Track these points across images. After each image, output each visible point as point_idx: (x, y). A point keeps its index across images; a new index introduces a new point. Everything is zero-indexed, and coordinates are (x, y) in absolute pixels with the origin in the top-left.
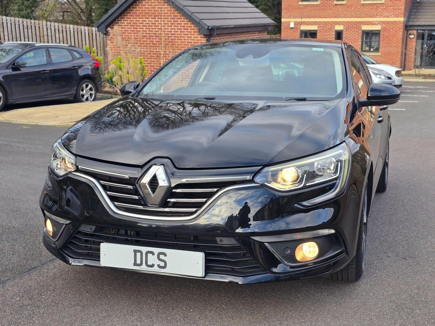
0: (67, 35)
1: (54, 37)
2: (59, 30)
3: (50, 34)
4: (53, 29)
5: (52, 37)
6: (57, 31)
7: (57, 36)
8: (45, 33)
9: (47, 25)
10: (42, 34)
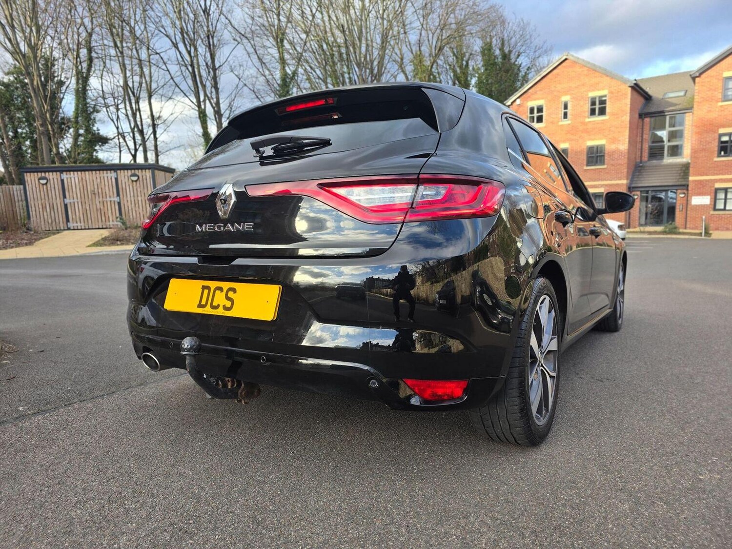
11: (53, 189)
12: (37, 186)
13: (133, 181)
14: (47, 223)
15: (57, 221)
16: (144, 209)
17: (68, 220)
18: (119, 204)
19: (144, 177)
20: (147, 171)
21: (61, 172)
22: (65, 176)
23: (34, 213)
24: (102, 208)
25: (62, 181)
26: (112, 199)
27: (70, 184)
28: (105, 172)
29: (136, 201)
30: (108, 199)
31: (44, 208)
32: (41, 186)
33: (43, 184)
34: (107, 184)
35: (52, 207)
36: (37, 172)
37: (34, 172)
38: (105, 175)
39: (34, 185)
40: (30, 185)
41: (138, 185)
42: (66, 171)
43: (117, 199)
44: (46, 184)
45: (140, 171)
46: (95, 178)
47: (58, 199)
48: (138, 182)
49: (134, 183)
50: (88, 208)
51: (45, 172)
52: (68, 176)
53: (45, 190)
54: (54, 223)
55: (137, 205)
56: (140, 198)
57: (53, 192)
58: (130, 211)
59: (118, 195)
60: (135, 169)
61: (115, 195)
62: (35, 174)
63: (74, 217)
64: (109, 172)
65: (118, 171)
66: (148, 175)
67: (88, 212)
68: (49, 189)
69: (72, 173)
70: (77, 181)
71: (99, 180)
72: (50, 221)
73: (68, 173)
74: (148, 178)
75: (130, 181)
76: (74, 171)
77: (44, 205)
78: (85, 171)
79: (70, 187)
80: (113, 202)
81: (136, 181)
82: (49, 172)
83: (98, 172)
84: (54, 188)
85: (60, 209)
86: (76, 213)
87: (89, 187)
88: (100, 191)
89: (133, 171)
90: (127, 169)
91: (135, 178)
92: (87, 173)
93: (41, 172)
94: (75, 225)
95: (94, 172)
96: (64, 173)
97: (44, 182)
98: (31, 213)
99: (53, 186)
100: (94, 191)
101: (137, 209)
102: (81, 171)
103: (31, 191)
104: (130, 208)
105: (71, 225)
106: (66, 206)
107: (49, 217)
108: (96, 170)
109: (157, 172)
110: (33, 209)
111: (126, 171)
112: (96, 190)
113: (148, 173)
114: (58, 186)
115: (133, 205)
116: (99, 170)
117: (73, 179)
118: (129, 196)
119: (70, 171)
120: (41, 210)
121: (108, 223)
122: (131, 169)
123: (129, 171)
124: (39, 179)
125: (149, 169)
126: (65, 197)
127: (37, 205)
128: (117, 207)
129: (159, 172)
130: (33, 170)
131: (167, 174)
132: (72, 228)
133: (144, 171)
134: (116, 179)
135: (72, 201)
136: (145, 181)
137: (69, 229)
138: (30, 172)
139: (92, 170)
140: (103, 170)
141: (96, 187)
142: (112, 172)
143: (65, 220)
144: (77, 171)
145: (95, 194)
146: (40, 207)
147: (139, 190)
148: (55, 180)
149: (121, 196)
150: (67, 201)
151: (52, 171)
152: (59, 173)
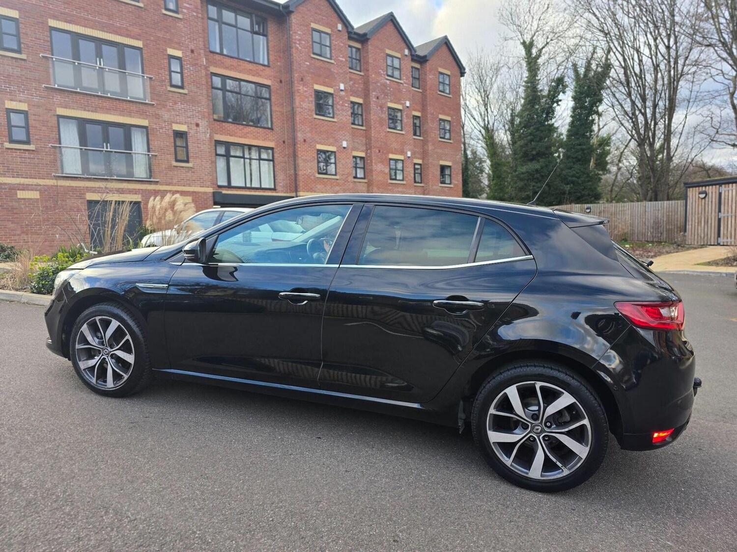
11: (710, 203)
12: (697, 201)
14: (699, 238)
15: (709, 236)
17: (719, 236)
21: (720, 185)
22: (723, 189)
23: (690, 226)
25: (720, 194)
27: (726, 197)
31: (699, 222)
32: (700, 200)
33: (702, 199)
35: (706, 222)
36: (699, 186)
37: (696, 187)
39: (694, 199)
40: (691, 200)
42: (725, 184)
44: (705, 198)
47: (713, 213)
51: (705, 186)
52: (727, 189)
53: (703, 204)
54: (706, 238)
57: (710, 207)
62: (697, 188)
63: (725, 232)
68: (707, 203)
69: (730, 185)
70: (734, 194)
72: (702, 236)
73: (727, 185)
76: (732, 183)
77: (700, 220)
79: (726, 201)
82: (709, 185)
84: (712, 202)
85: (713, 224)
86: (728, 227)
93: (702, 186)
94: (725, 240)
96: (723, 186)
97: (703, 196)
98: (687, 227)
99: (710, 200)
103: (691, 205)
105: (721, 240)
106: (719, 220)
107: (703, 231)
110: (690, 223)
114: (715, 199)
117: (730, 192)
119: (729, 183)
120: (696, 224)
124: (700, 193)
126: (720, 211)
127: (694, 219)
130: (696, 185)
132: (722, 244)
135: (726, 215)
137: (719, 244)
138: (692, 187)
143: (716, 236)
144: (735, 183)
146: (697, 221)
148: (714, 194)
150: (721, 215)
151: (712, 185)
152: (718, 186)
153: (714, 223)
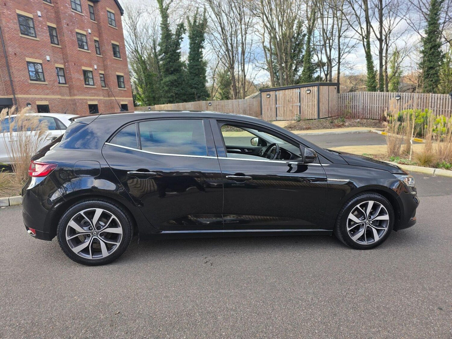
0: (446, 101)
1: (436, 103)
2: (440, 98)
3: (433, 101)
4: (436, 98)
5: (434, 103)
6: (439, 99)
7: (439, 102)
8: (430, 101)
9: (432, 96)
10: (428, 102)
11: (272, 100)
13: (307, 93)
14: (268, 117)
15: (272, 116)
16: (312, 109)
17: (277, 116)
18: (300, 106)
19: (314, 91)
20: (315, 87)
21: (276, 91)
22: (277, 93)
24: (292, 109)
25: (276, 95)
26: (297, 104)
28: (295, 89)
29: (308, 105)
30: (295, 104)
31: (268, 109)
32: (267, 98)
34: (295, 96)
35: (271, 109)
36: (266, 92)
37: (265, 92)
38: (295, 91)
39: (265, 98)
40: (263, 98)
41: (310, 96)
42: (278, 90)
43: (299, 104)
44: (269, 97)
45: (312, 87)
46: (290, 93)
47: (274, 105)
48: (310, 94)
49: (308, 94)
50: (286, 110)
51: (269, 91)
52: (279, 93)
53: (269, 100)
55: (308, 107)
56: (310, 104)
57: (272, 102)
58: (305, 111)
59: (300, 102)
60: (309, 87)
61: (299, 102)
63: (279, 114)
64: (297, 89)
65: (301, 88)
66: (315, 90)
67: (286, 111)
70: (282, 95)
71: (291, 94)
72: (270, 116)
74: (315, 91)
75: (306, 94)
76: (281, 90)
78: (286, 89)
79: (279, 98)
80: (297, 106)
81: (309, 93)
82: (271, 91)
83: (291, 90)
86: (280, 112)
87: (287, 98)
88: (292, 100)
89: (308, 88)
90: (305, 87)
91: (308, 92)
92: (287, 90)
93: (268, 91)
94: (279, 118)
95: (290, 90)
96: (277, 91)
97: (268, 96)
98: (262, 112)
100: (289, 100)
101: (308, 109)
102: (284, 89)
103: (263, 101)
104: (305, 109)
105: (278, 118)
106: (276, 108)
107: (269, 114)
108: (290, 89)
109: (321, 87)
110: (264, 110)
111: (305, 88)
112: (290, 100)
113: (315, 89)
114: (274, 98)
115: (307, 107)
116: (292, 88)
118: (305, 102)
119: (279, 90)
120: (266, 111)
121: (294, 117)
122: (307, 87)
123: (306, 88)
124: (267, 95)
125: (316, 86)
126: (276, 104)
128: (299, 108)
129: (324, 86)
131: (331, 87)
133: (314, 87)
134: (300, 93)
135: (279, 106)
136: (314, 93)
137: (277, 120)
138: (264, 92)
139: (289, 89)
140: (294, 88)
141: (290, 98)
142: (298, 89)
144: (282, 90)
145: (289, 102)
146: (266, 109)
147: (310, 98)
148: (273, 95)
149: (301, 102)
150: (277, 106)
151: (272, 91)
152: (275, 92)
153: (274, 110)
